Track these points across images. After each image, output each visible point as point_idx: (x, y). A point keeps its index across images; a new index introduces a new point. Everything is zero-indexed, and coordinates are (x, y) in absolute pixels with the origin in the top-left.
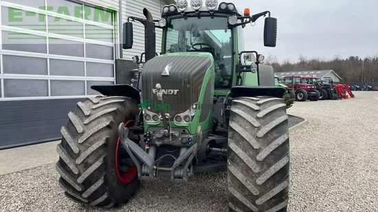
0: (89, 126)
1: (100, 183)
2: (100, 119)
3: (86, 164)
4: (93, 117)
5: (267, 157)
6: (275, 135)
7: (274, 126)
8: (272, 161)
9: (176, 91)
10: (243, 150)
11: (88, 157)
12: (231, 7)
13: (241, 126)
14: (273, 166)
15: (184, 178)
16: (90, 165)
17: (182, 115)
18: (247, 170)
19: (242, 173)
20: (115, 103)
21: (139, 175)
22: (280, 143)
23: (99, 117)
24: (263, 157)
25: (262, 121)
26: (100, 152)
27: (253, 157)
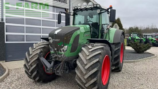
0: (34, 52)
1: (35, 73)
2: (38, 50)
3: (31, 66)
4: (36, 49)
5: (89, 67)
6: (94, 59)
7: (94, 55)
8: (91, 69)
9: (59, 40)
10: (81, 64)
11: (32, 63)
12: (98, 6)
13: (82, 55)
14: (91, 72)
15: (59, 74)
16: (33, 66)
17: (62, 49)
18: (81, 72)
19: (80, 73)
20: (45, 44)
21: (46, 71)
22: (95, 62)
23: (37, 49)
24: (87, 68)
25: (91, 53)
26: (36, 62)
27: (84, 67)
